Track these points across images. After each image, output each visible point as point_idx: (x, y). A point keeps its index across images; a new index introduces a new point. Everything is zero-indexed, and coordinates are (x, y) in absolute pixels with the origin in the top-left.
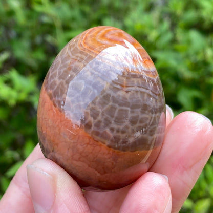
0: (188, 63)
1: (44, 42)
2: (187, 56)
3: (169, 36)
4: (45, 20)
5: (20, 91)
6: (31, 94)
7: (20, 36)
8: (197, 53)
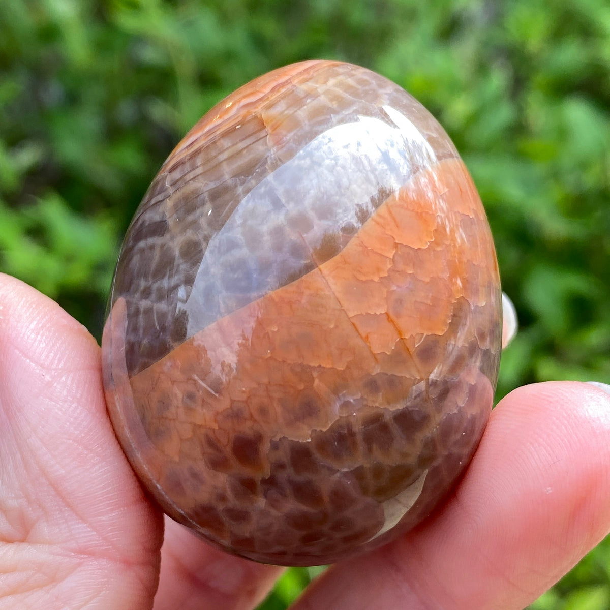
0: (556, 194)
1: (143, 121)
2: (555, 175)
3: (503, 115)
4: (149, 55)
5: (69, 259)
6: (99, 268)
7: (72, 100)
8: (583, 165)
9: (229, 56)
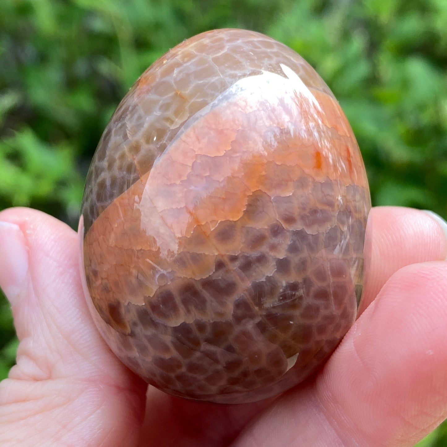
1: (94, 74)
4: (98, 25)
5: (38, 177)
6: (62, 183)
7: (43, 59)
9: (158, 26)
